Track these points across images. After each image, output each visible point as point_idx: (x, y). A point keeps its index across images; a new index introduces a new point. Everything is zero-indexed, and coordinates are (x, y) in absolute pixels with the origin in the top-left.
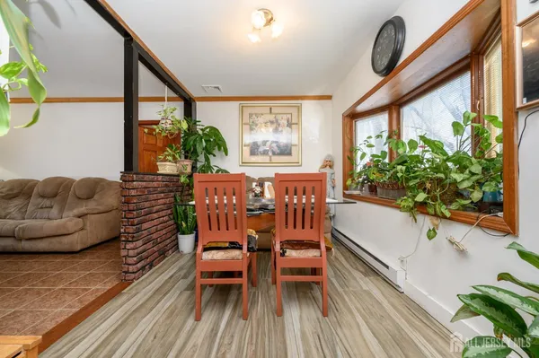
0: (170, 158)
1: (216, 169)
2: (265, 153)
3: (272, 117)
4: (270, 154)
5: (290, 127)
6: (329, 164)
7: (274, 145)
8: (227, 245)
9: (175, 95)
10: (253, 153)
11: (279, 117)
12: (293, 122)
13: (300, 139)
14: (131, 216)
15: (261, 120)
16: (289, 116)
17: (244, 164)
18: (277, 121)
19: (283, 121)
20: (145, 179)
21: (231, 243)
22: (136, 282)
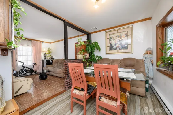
0: (80, 54)
1: (96, 56)
2: (116, 49)
3: (118, 34)
4: (118, 49)
5: (127, 37)
6: (149, 52)
7: (120, 45)
8: (81, 89)
9: (83, 34)
10: (110, 49)
11: (121, 33)
12: (128, 34)
13: (132, 41)
14: (66, 72)
15: (114, 36)
16: (127, 32)
17: (107, 54)
18: (121, 35)
19: (123, 35)
20: (70, 61)
21: (82, 89)
22: (68, 91)
